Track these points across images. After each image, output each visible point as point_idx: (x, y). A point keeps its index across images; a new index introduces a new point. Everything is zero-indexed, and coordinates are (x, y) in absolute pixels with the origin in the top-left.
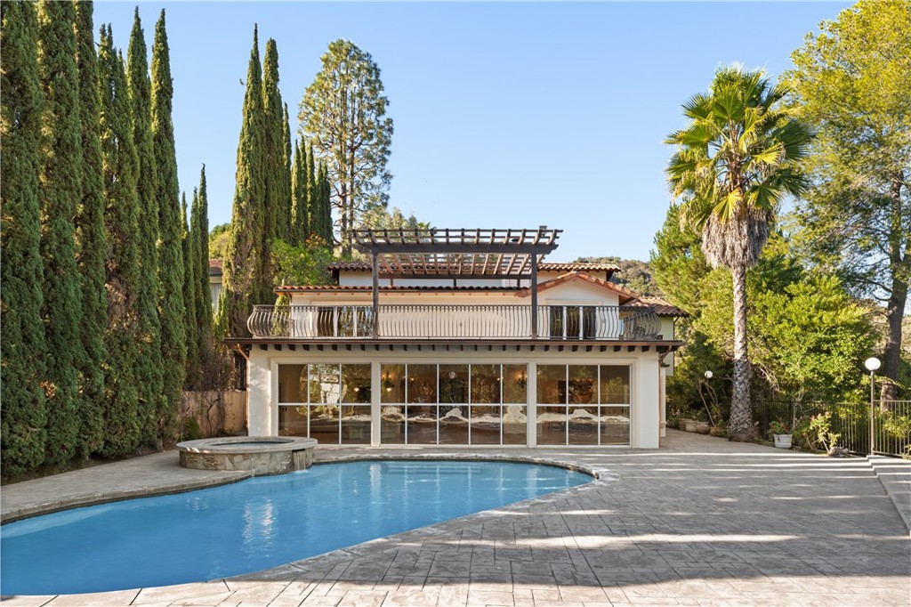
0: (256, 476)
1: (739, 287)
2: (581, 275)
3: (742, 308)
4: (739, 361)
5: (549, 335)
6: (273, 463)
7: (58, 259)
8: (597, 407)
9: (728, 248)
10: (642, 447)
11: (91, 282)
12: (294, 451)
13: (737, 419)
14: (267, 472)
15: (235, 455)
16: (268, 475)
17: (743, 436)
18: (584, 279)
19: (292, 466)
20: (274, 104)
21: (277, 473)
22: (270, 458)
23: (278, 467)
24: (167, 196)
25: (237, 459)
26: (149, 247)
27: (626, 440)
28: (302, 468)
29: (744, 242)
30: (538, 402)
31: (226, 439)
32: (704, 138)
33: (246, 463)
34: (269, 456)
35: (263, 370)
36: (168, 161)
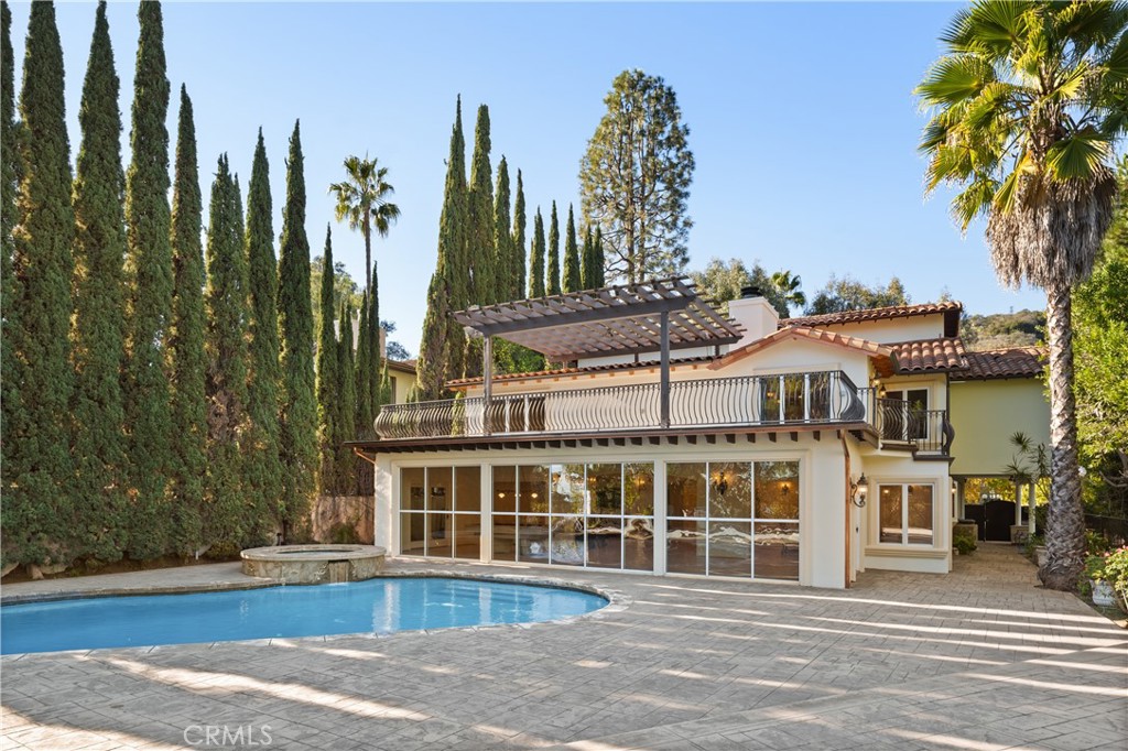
0: (287, 585)
1: (1054, 320)
2: (799, 330)
3: (1059, 356)
4: (1057, 449)
5: (758, 419)
6: (305, 573)
7: (141, 380)
8: (750, 523)
9: (1020, 257)
10: (815, 585)
11: (186, 396)
12: (330, 562)
13: (1052, 549)
14: (298, 581)
15: (267, 562)
16: (299, 584)
17: (1059, 580)
18: (804, 335)
19: (326, 578)
20: (482, 177)
21: (309, 584)
22: (302, 567)
23: (311, 578)
24: (294, 304)
25: (270, 566)
26: (265, 356)
27: (793, 572)
28: (338, 581)
29: (1043, 243)
30: (668, 515)
31: (312, 547)
32: (971, 82)
33: (277, 571)
34: (300, 565)
35: (386, 474)
36: (296, 268)
